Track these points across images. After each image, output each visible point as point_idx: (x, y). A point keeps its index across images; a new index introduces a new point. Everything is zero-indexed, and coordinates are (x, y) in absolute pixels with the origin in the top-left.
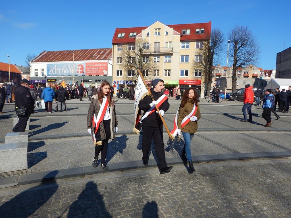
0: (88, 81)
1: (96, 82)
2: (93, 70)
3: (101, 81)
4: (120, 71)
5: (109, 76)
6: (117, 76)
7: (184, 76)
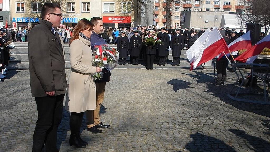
4: (21, 4)
5: (6, 11)
6: (18, 11)
7: (109, 12)
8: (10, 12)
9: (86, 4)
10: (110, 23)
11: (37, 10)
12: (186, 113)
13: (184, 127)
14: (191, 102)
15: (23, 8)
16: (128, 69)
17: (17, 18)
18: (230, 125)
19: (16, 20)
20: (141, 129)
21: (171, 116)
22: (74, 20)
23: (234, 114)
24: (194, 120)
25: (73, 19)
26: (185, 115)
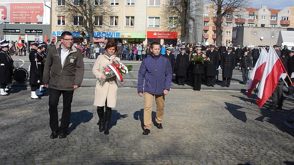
0: (14, 31)
1: (26, 32)
2: (22, 15)
3: (34, 31)
4: (61, 17)
5: (46, 24)
6: (58, 24)
7: (154, 27)
8: (50, 26)
9: (130, 17)
10: (155, 39)
11: (78, 23)
12: (236, 141)
13: (234, 156)
14: (242, 129)
15: (64, 22)
16: (173, 89)
17: (58, 32)
18: (286, 157)
19: (56, 34)
20: (185, 157)
21: (219, 144)
22: (116, 35)
23: (291, 144)
24: (245, 150)
25: (116, 33)
26: (234, 144)
